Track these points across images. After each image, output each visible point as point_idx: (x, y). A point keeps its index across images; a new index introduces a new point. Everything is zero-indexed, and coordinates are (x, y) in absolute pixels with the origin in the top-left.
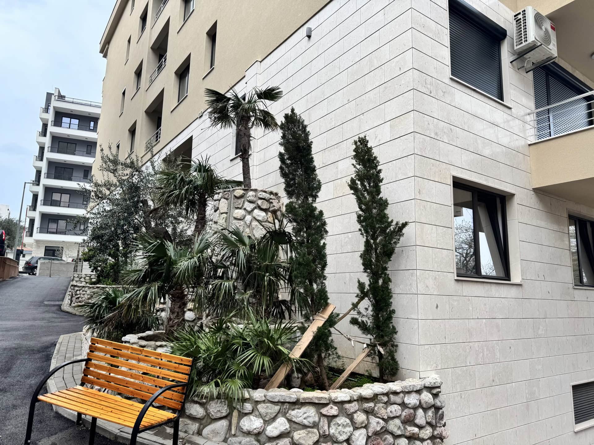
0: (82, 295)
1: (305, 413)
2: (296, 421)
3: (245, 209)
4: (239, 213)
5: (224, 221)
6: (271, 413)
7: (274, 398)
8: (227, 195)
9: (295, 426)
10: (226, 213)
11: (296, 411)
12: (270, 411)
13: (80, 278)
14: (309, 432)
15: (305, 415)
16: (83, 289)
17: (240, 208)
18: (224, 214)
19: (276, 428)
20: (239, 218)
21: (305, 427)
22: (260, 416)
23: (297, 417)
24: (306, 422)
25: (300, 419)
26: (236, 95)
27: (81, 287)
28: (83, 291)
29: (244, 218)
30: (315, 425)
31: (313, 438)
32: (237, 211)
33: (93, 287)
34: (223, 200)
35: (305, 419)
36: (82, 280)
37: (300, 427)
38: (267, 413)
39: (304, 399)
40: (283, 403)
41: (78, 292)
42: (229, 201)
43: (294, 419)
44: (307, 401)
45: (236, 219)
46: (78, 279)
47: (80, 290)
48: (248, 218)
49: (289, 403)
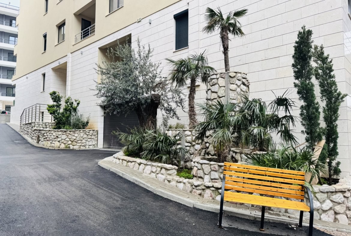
0: (49, 136)
1: (339, 197)
2: (335, 201)
3: (236, 84)
4: (233, 87)
5: (223, 91)
6: (323, 198)
7: (324, 190)
8: (224, 76)
9: (335, 204)
10: (224, 87)
11: (335, 196)
12: (323, 197)
13: (39, 125)
14: (341, 206)
15: (340, 198)
16: (50, 132)
17: (234, 84)
18: (223, 87)
19: (328, 206)
20: (234, 90)
21: (339, 203)
22: (317, 200)
23: (336, 199)
24: (340, 202)
25: (337, 200)
26: (221, 12)
27: (47, 131)
28: (49, 133)
29: (236, 89)
30: (343, 203)
31: (343, 209)
32: (232, 85)
33: (58, 131)
34: (220, 78)
35: (340, 199)
36: (41, 126)
37: (337, 204)
38: (321, 198)
39: (339, 189)
40: (327, 192)
41: (45, 134)
42: (225, 79)
44: (340, 190)
45: (231, 90)
46: (38, 126)
47: (46, 133)
48: (238, 90)
49: (330, 192)
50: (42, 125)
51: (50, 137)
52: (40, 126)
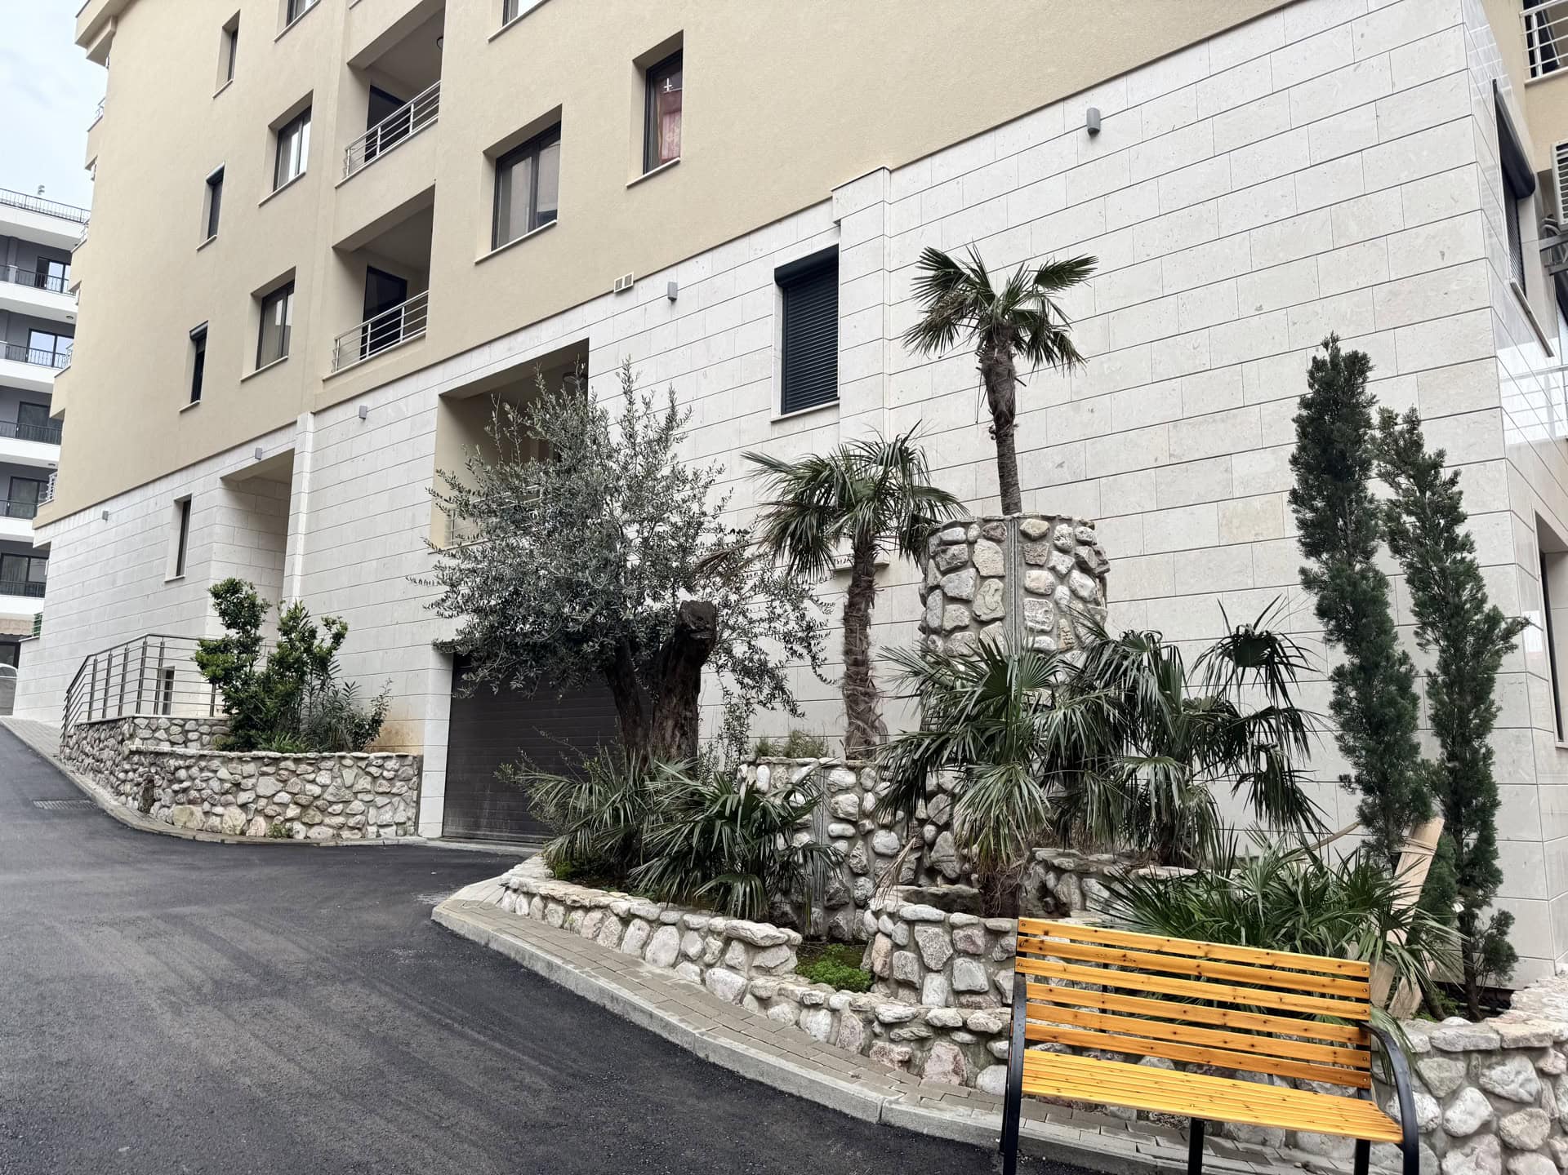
0: (197, 781)
1: (1518, 1073)
2: (1503, 1093)
3: (1053, 569)
4: (1038, 578)
5: (998, 597)
6: (1452, 1080)
7: (1453, 1044)
8: (999, 531)
9: (1500, 1104)
10: (1001, 578)
11: (1499, 1069)
12: (1447, 1074)
13: (154, 731)
14: (1531, 1115)
15: (1521, 1077)
16: (203, 764)
17: (1040, 567)
18: (996, 580)
19: (1471, 1114)
20: (1042, 591)
21: (1520, 1104)
22: (1423, 1088)
23: (1504, 1083)
24: (1526, 1097)
25: (1513, 1087)
26: (981, 268)
27: (191, 757)
28: (202, 770)
29: (1053, 591)
30: (1538, 1101)
31: (1540, 1130)
32: (1035, 573)
33: (240, 759)
34: (982, 544)
35: (1521, 1085)
36: (161, 734)
37: (1509, 1106)
38: (1442, 1081)
39: (1516, 1040)
40: (1467, 1053)
41: (182, 774)
42: (1004, 545)
43: (1498, 1090)
44: (1521, 1045)
45: (1030, 592)
46: (147, 734)
47: (188, 768)
48: (1062, 591)
49: (1480, 1052)
50: (167, 730)
51: (204, 785)
52: (156, 735)
